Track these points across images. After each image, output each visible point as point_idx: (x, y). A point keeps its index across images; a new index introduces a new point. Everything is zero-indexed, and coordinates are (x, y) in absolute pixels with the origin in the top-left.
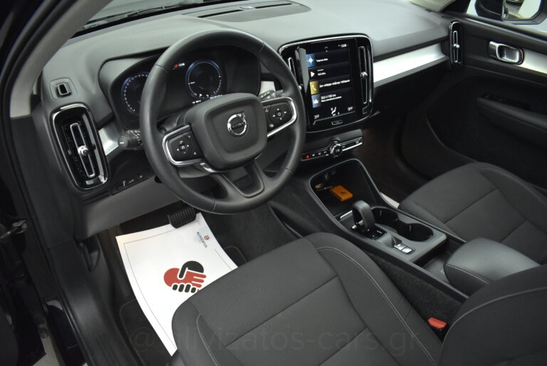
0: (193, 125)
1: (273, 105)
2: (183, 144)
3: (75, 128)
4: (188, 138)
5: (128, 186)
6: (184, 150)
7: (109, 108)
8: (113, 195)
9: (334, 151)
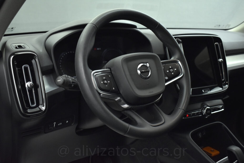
0: (112, 69)
1: (166, 64)
2: (105, 80)
3: (26, 69)
4: (109, 76)
5: (58, 128)
6: (106, 84)
7: (51, 62)
8: (45, 133)
9: (206, 112)
